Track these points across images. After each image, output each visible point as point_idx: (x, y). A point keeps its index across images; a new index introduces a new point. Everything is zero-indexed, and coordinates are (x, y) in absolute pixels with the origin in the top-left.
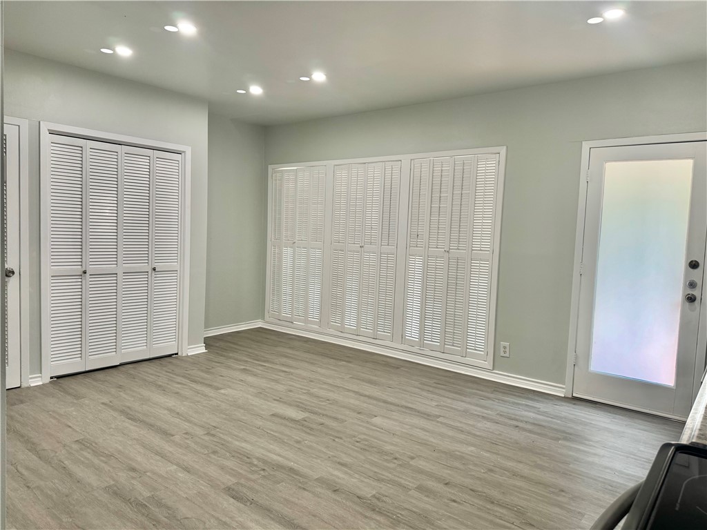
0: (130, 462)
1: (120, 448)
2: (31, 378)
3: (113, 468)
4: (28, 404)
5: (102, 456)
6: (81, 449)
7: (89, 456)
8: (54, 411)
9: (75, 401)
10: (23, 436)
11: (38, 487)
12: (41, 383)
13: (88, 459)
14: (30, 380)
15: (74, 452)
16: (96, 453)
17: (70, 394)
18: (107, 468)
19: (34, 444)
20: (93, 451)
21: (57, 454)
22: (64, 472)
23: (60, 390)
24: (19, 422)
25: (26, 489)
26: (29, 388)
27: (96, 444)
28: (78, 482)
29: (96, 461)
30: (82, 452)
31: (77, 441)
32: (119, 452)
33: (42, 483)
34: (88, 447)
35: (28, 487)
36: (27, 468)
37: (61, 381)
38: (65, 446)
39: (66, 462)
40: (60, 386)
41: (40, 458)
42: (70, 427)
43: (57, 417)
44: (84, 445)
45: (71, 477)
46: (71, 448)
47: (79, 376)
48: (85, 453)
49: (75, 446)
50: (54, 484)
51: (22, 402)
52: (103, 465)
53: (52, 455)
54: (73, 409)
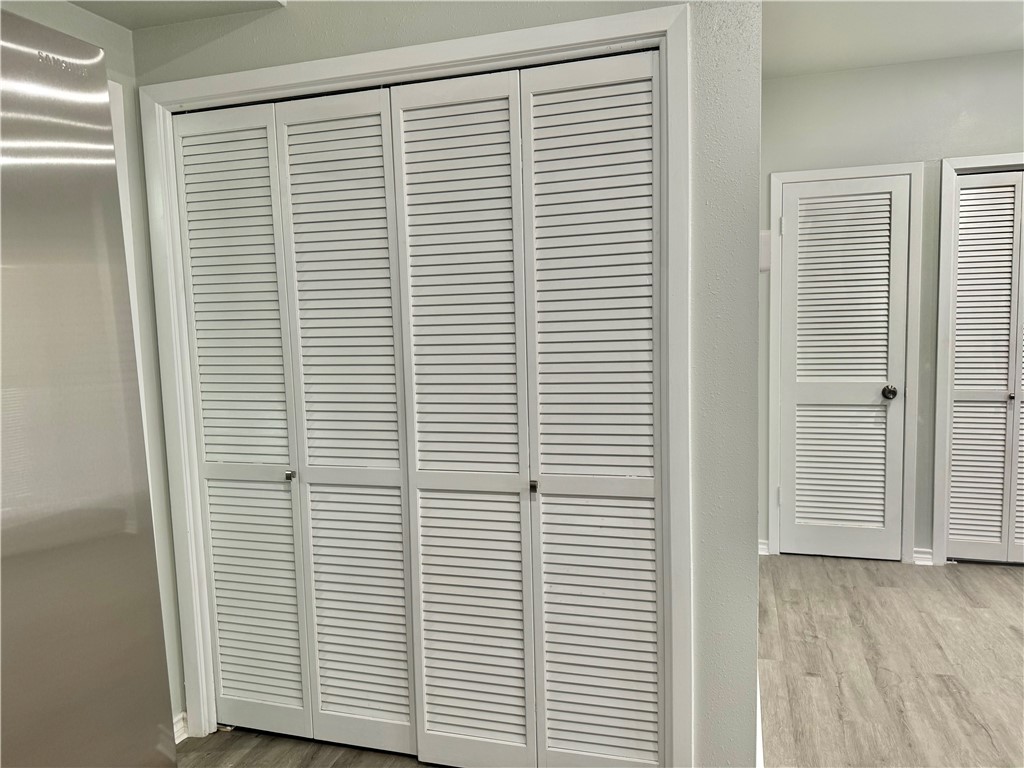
0: (1011, 756)
1: (1006, 720)
2: (916, 552)
3: (977, 751)
4: (899, 589)
5: (967, 720)
6: (940, 693)
7: (946, 709)
8: (929, 614)
9: (969, 609)
10: (869, 637)
11: (852, 724)
12: (931, 563)
13: (942, 714)
14: (915, 555)
15: (927, 693)
16: (961, 710)
17: (965, 594)
18: (965, 745)
19: (877, 653)
20: (957, 704)
21: (901, 685)
22: (897, 717)
23: (953, 583)
24: (874, 613)
25: (837, 718)
26: (912, 566)
27: (968, 694)
28: (910, 745)
29: (953, 724)
30: (938, 697)
31: (941, 676)
32: (1001, 726)
33: (860, 720)
34: (952, 694)
35: (840, 717)
36: (853, 687)
37: (963, 568)
38: (918, 676)
39: (907, 704)
40: (957, 577)
41: (876, 679)
42: (940, 648)
43: (930, 624)
44: (948, 687)
45: (903, 731)
46: (926, 684)
47: (995, 568)
48: (942, 702)
49: (933, 684)
50: (875, 730)
51: (892, 584)
52: (961, 735)
53: (895, 683)
54: (959, 619)
